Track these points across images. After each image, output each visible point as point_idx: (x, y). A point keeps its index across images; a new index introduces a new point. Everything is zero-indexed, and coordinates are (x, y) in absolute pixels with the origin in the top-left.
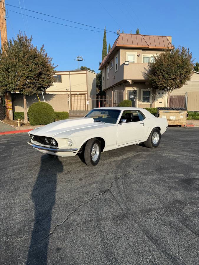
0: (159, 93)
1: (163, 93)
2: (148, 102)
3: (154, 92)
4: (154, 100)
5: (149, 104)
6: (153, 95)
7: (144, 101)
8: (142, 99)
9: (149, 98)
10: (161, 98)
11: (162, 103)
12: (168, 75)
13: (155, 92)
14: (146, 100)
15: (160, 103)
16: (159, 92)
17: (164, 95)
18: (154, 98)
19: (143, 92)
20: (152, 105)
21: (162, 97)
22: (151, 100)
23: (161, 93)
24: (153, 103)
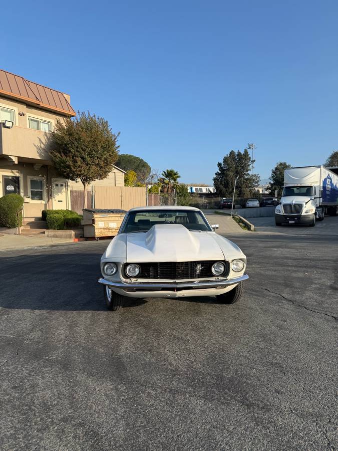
0: (57, 185)
1: (62, 185)
2: (41, 198)
3: (49, 183)
4: (50, 196)
5: (43, 202)
6: (47, 187)
7: (33, 198)
8: (30, 194)
9: (41, 192)
10: (60, 194)
11: (62, 201)
12: (91, 157)
13: (51, 183)
14: (37, 195)
15: (59, 201)
16: (57, 183)
17: (64, 189)
18: (50, 193)
19: (32, 181)
20: (48, 204)
21: (61, 192)
22: (46, 196)
23: (59, 185)
24: (49, 201)
